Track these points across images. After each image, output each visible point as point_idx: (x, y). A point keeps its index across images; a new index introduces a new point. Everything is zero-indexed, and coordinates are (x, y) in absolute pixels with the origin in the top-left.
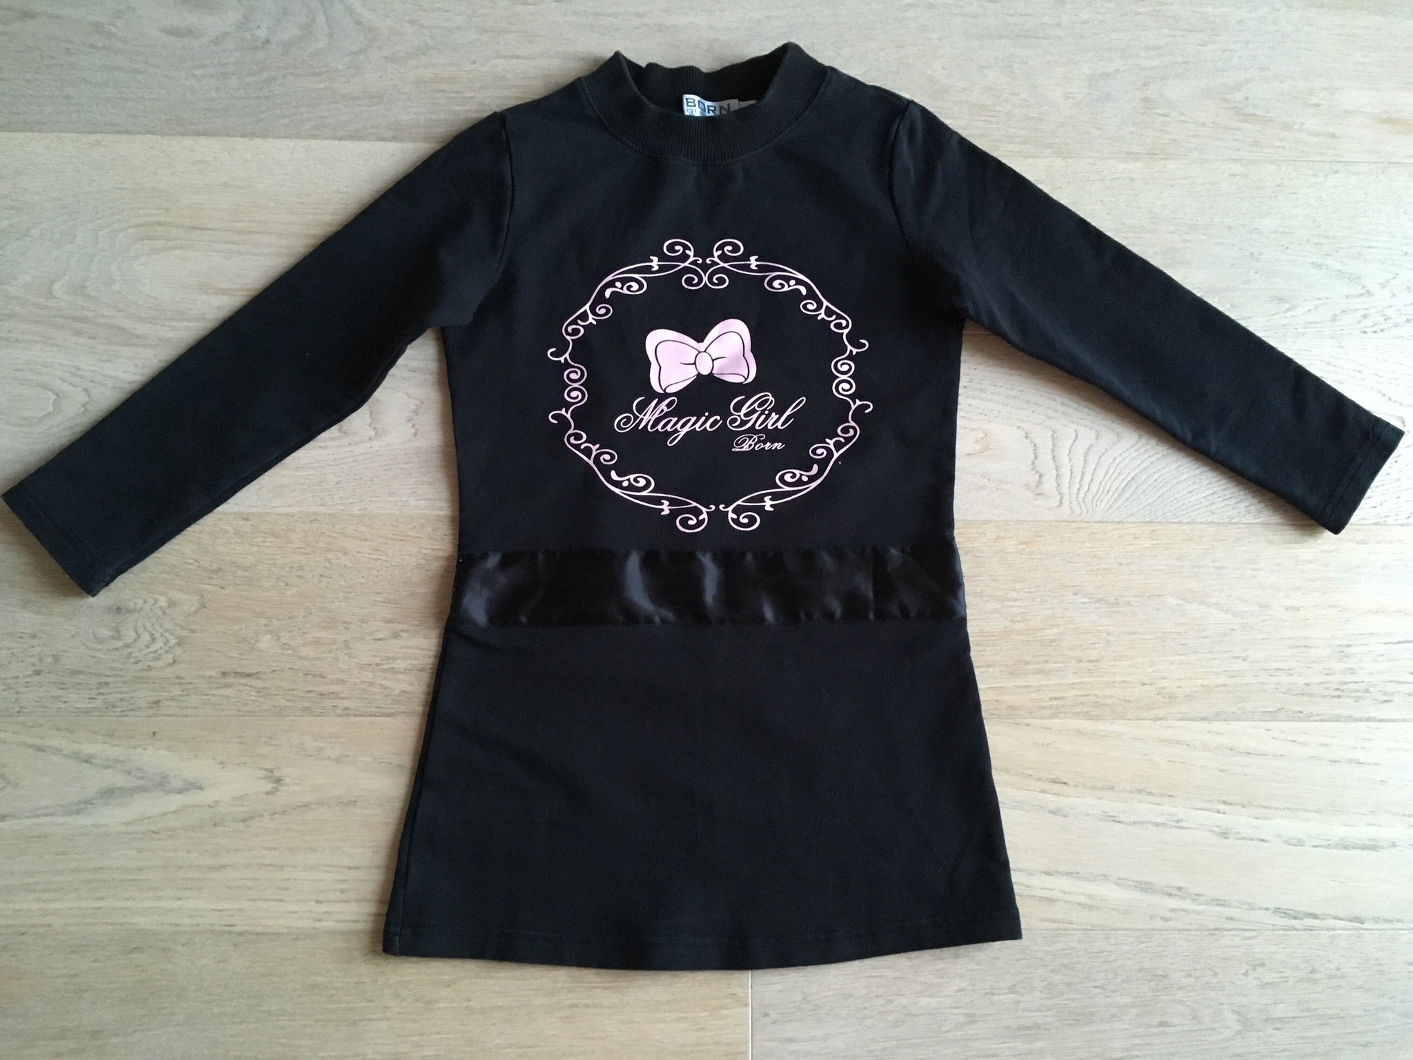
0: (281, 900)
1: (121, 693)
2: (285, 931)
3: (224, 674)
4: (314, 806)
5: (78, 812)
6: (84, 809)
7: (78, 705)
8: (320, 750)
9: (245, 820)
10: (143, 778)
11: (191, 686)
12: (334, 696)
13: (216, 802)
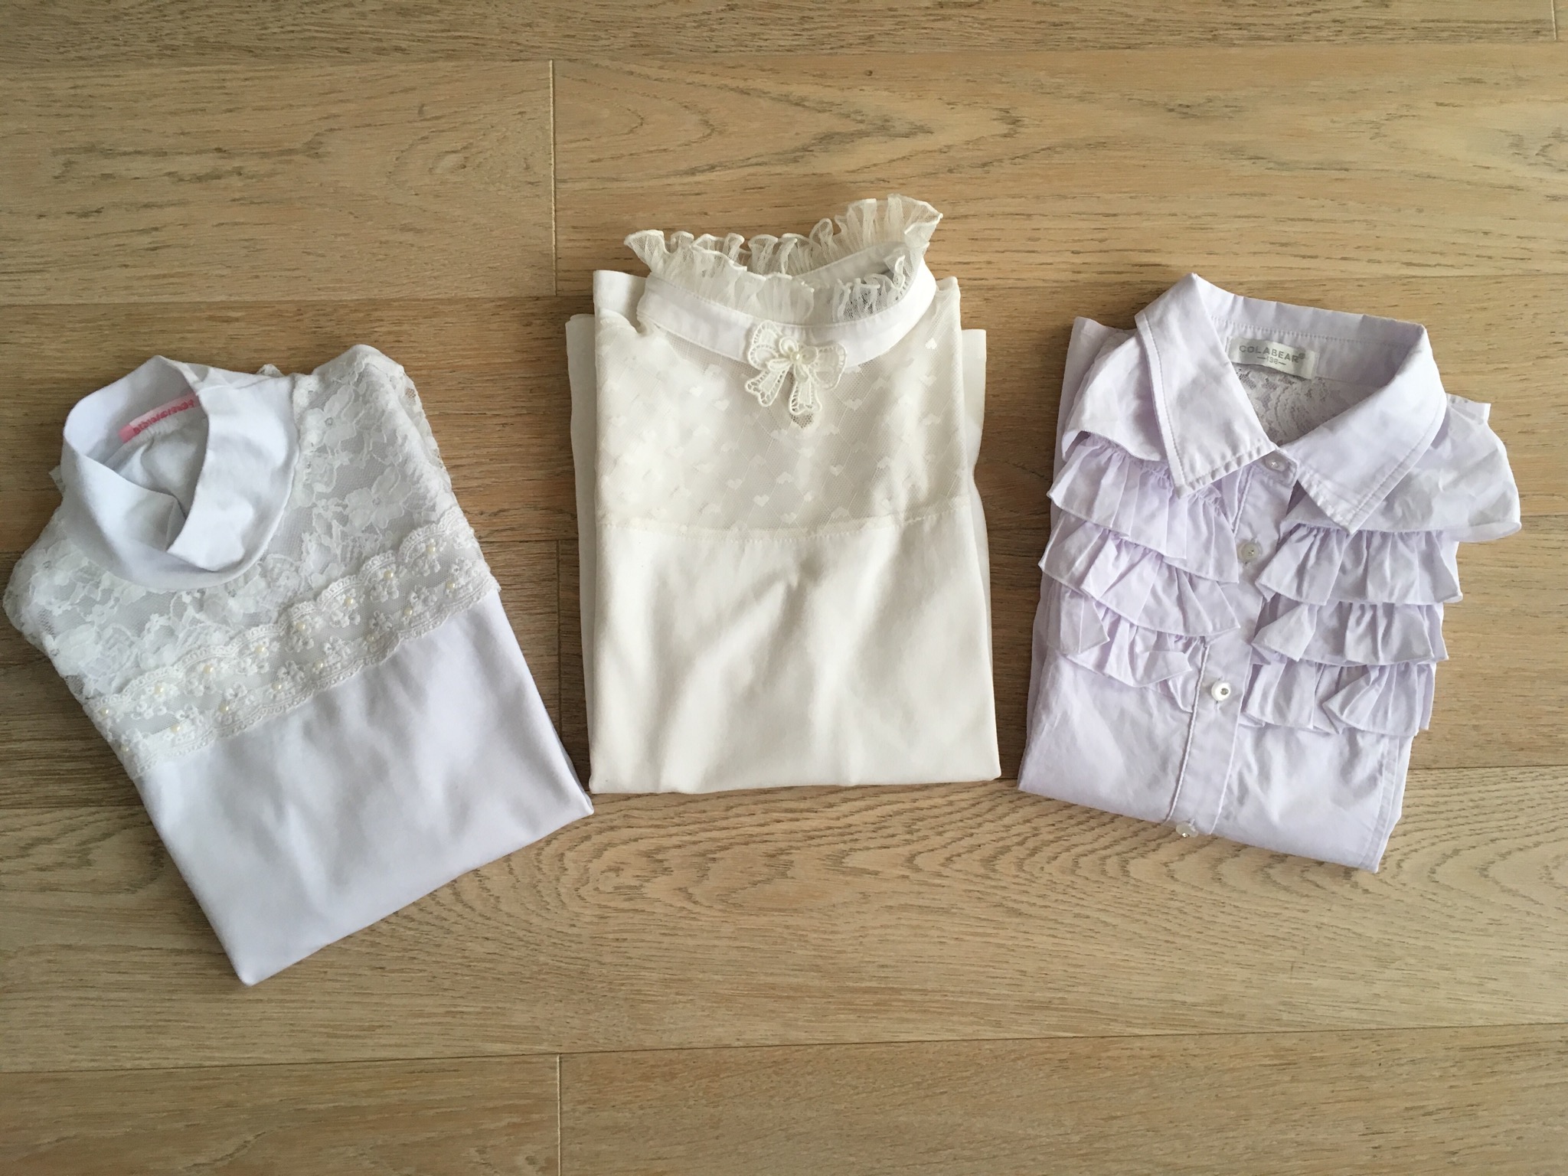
0: (1033, 252)
1: (827, 28)
2: (1041, 284)
3: (941, 5)
4: (1058, 149)
5: (795, 160)
6: (802, 157)
7: (782, 43)
8: (1059, 87)
9: (984, 165)
10: (862, 122)
11: (906, 19)
12: (1069, 26)
13: (949, 147)
